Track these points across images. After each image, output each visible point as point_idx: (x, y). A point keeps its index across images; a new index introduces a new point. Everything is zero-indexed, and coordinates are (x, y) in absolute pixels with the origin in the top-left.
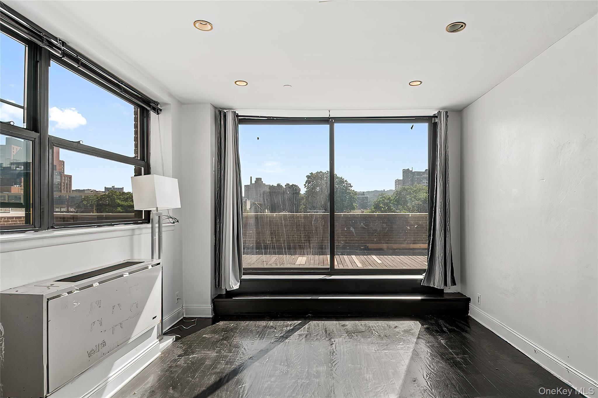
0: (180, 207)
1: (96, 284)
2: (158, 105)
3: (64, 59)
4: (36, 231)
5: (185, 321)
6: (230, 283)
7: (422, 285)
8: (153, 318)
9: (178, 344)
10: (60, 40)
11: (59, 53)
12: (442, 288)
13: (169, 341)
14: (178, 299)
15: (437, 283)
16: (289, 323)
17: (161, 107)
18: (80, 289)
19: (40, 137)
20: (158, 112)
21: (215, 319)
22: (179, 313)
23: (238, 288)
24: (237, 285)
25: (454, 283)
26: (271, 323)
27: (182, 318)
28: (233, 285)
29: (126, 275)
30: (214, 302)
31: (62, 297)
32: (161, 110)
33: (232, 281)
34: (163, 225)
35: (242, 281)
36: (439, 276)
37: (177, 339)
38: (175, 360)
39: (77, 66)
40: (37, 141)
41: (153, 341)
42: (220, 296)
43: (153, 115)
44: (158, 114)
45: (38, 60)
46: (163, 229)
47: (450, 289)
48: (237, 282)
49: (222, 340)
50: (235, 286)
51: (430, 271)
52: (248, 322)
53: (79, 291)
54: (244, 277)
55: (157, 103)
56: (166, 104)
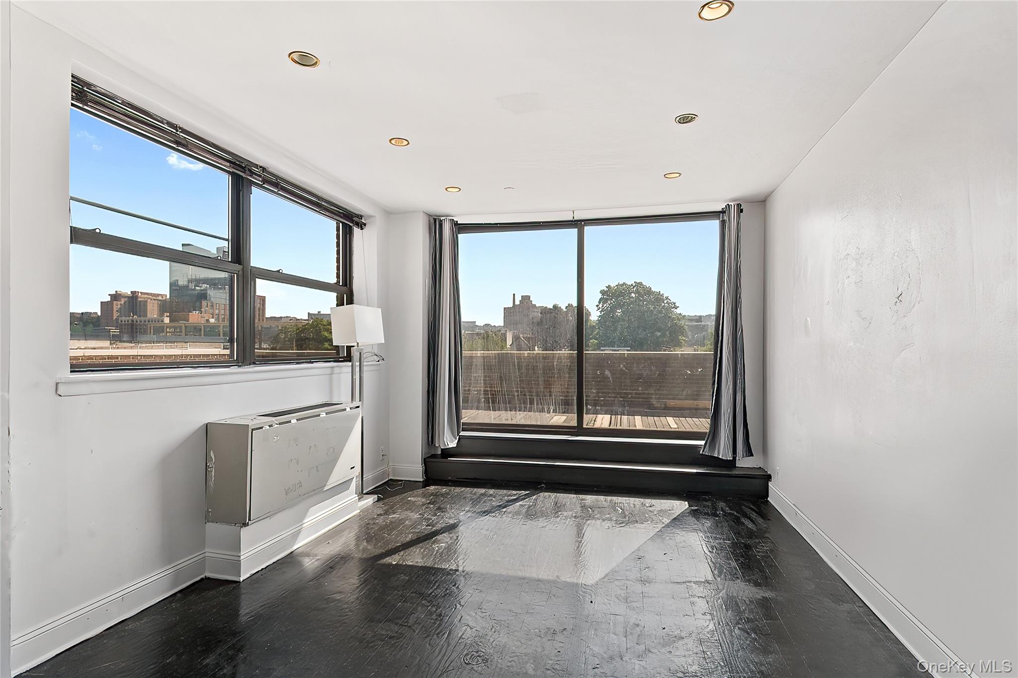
0: (384, 342)
1: (294, 421)
2: (362, 219)
3: (266, 186)
4: (239, 366)
5: (391, 483)
6: (445, 439)
7: (702, 454)
8: (351, 468)
9: (380, 504)
10: (261, 167)
11: (260, 181)
12: (728, 459)
13: (370, 500)
14: (383, 455)
15: (723, 451)
16: (514, 492)
17: (365, 220)
18: (280, 424)
19: (243, 270)
20: (361, 227)
21: (427, 483)
22: (384, 473)
23: (455, 446)
24: (454, 442)
25: (749, 452)
26: (491, 491)
27: (387, 479)
28: (448, 442)
29: (323, 415)
30: (426, 461)
31: (264, 429)
32: (365, 225)
33: (448, 437)
34: (365, 363)
35: (461, 438)
36: (725, 441)
37: (379, 500)
38: (374, 519)
39: (276, 191)
40: (240, 273)
41: (350, 496)
42: (434, 456)
43: (356, 231)
44: (362, 229)
45: (241, 189)
46: (365, 369)
47: (744, 463)
48: (454, 439)
49: (428, 503)
50: (453, 444)
51: (713, 436)
52: (464, 488)
53: (278, 426)
54: (462, 433)
55: (361, 217)
56: (370, 217)
